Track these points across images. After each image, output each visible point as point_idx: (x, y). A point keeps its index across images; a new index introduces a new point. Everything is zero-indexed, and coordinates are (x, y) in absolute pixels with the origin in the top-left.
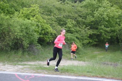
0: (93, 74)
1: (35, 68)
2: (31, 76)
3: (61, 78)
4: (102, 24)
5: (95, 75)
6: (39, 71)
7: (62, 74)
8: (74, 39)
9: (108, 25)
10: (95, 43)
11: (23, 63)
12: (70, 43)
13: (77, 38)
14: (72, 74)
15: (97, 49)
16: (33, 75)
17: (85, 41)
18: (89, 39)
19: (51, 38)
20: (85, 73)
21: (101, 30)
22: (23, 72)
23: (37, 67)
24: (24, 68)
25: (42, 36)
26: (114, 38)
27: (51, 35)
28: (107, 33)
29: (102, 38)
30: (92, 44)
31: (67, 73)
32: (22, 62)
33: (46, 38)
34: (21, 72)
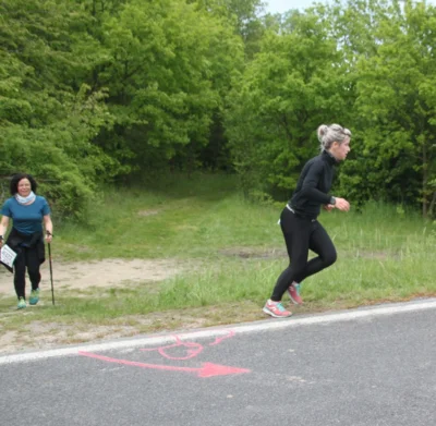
4: (149, 79)
9: (175, 83)
10: (126, 169)
15: (137, 196)
21: (149, 108)
26: (199, 143)
28: (173, 121)
29: (156, 143)
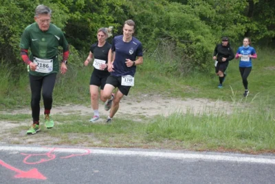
0: (260, 144)
1: (59, 126)
2: (43, 155)
3: (148, 159)
5: (265, 145)
6: (73, 137)
7: (151, 144)
8: (192, 22)
10: (271, 34)
11: (16, 112)
12: (180, 38)
13: (203, 17)
14: (187, 144)
16: (52, 153)
17: (234, 27)
18: (246, 19)
19: (109, 20)
20: (233, 141)
22: (18, 143)
23: (64, 126)
24: (22, 128)
25: (77, 16)
27: (110, 12)
30: (258, 38)
31: (166, 141)
32: (12, 110)
33: (95, 21)
34: (10, 143)
